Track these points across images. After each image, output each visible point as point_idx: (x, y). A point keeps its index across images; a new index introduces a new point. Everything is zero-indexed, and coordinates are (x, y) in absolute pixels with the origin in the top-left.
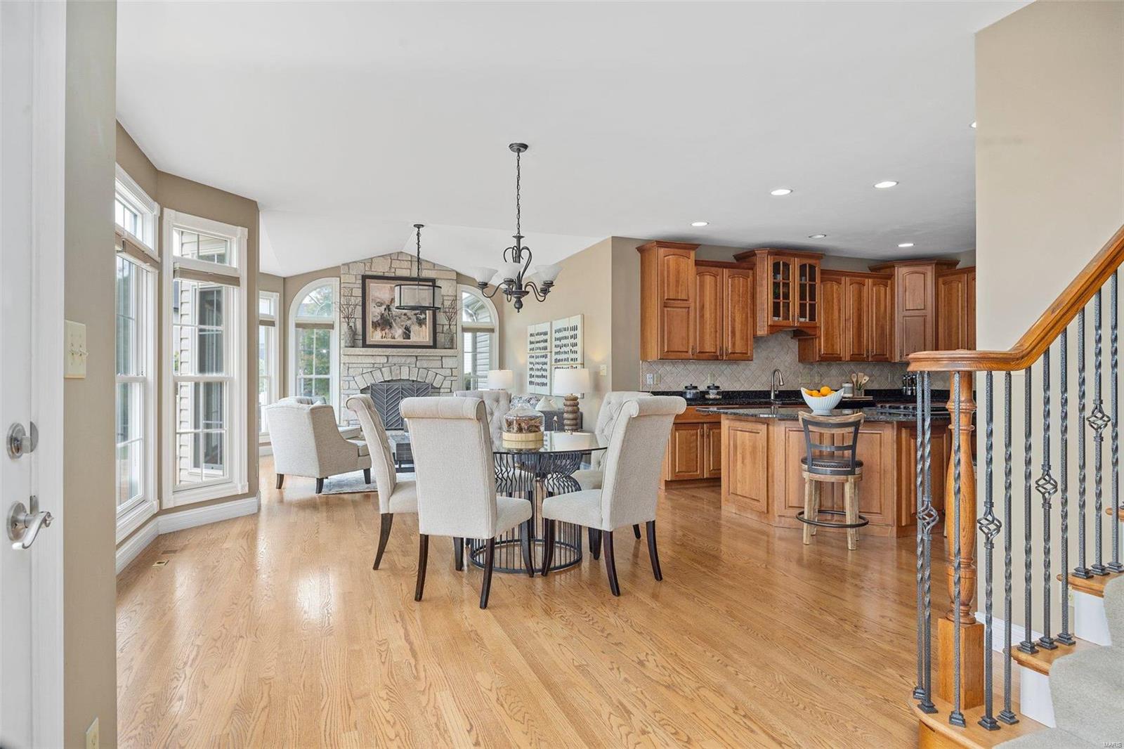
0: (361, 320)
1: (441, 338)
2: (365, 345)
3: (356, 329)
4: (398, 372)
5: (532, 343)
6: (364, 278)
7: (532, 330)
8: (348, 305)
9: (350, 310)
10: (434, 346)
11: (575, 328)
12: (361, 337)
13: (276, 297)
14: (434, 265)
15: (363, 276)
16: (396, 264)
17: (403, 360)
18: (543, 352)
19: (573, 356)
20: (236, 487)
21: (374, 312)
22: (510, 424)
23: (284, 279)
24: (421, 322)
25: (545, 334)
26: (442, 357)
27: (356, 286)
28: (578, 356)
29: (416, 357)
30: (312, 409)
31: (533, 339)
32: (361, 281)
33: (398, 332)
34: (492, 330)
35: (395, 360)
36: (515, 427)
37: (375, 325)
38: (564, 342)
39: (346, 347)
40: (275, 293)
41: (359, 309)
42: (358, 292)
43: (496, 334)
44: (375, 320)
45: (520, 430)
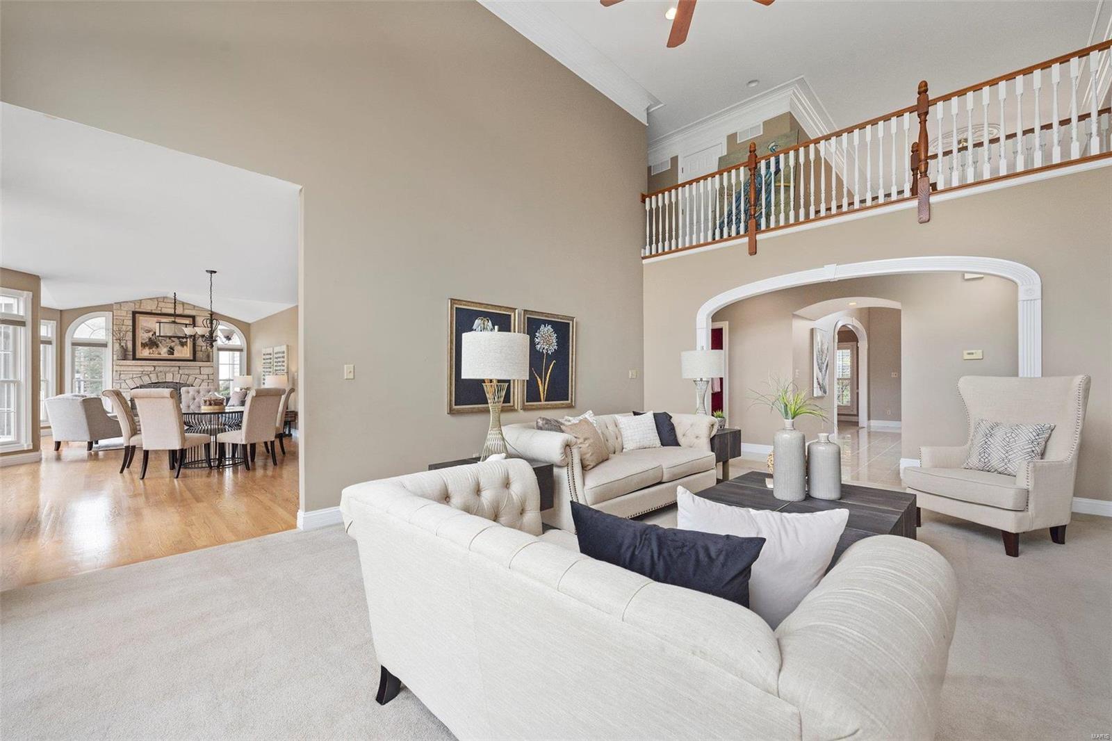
0: (131, 342)
1: (199, 355)
2: (134, 358)
3: (127, 348)
4: (164, 377)
5: (264, 359)
6: (134, 313)
7: (264, 351)
8: (120, 331)
9: (122, 335)
10: (194, 360)
11: (283, 353)
12: (131, 353)
13: (53, 324)
14: (194, 306)
15: (133, 312)
16: (161, 305)
17: (168, 369)
18: (270, 365)
19: (282, 368)
20: (23, 445)
21: (143, 336)
22: (205, 401)
23: (61, 311)
24: (183, 344)
25: (270, 354)
26: (200, 367)
27: (127, 318)
28: (285, 368)
29: (179, 367)
30: (83, 400)
31: (264, 357)
32: (131, 315)
33: (164, 351)
34: (241, 350)
35: (161, 369)
36: (208, 403)
37: (144, 345)
38: (279, 360)
39: (118, 360)
40: (52, 322)
41: (130, 334)
42: (130, 323)
43: (245, 353)
44: (144, 342)
45: (210, 404)
